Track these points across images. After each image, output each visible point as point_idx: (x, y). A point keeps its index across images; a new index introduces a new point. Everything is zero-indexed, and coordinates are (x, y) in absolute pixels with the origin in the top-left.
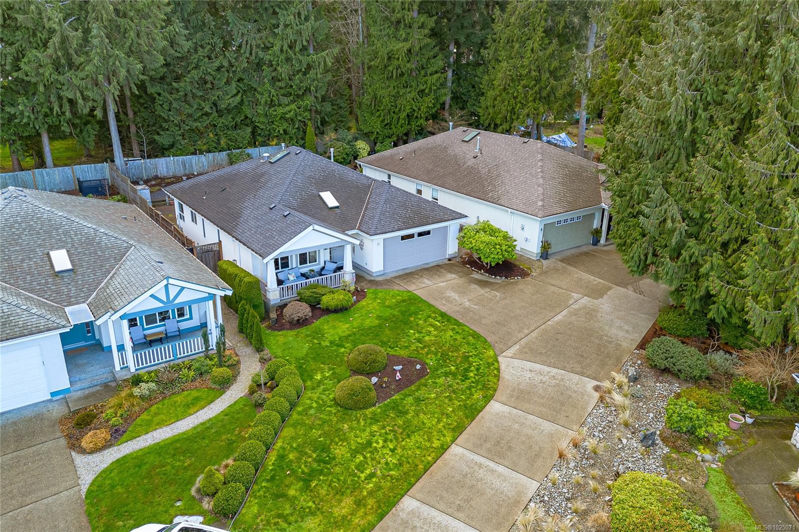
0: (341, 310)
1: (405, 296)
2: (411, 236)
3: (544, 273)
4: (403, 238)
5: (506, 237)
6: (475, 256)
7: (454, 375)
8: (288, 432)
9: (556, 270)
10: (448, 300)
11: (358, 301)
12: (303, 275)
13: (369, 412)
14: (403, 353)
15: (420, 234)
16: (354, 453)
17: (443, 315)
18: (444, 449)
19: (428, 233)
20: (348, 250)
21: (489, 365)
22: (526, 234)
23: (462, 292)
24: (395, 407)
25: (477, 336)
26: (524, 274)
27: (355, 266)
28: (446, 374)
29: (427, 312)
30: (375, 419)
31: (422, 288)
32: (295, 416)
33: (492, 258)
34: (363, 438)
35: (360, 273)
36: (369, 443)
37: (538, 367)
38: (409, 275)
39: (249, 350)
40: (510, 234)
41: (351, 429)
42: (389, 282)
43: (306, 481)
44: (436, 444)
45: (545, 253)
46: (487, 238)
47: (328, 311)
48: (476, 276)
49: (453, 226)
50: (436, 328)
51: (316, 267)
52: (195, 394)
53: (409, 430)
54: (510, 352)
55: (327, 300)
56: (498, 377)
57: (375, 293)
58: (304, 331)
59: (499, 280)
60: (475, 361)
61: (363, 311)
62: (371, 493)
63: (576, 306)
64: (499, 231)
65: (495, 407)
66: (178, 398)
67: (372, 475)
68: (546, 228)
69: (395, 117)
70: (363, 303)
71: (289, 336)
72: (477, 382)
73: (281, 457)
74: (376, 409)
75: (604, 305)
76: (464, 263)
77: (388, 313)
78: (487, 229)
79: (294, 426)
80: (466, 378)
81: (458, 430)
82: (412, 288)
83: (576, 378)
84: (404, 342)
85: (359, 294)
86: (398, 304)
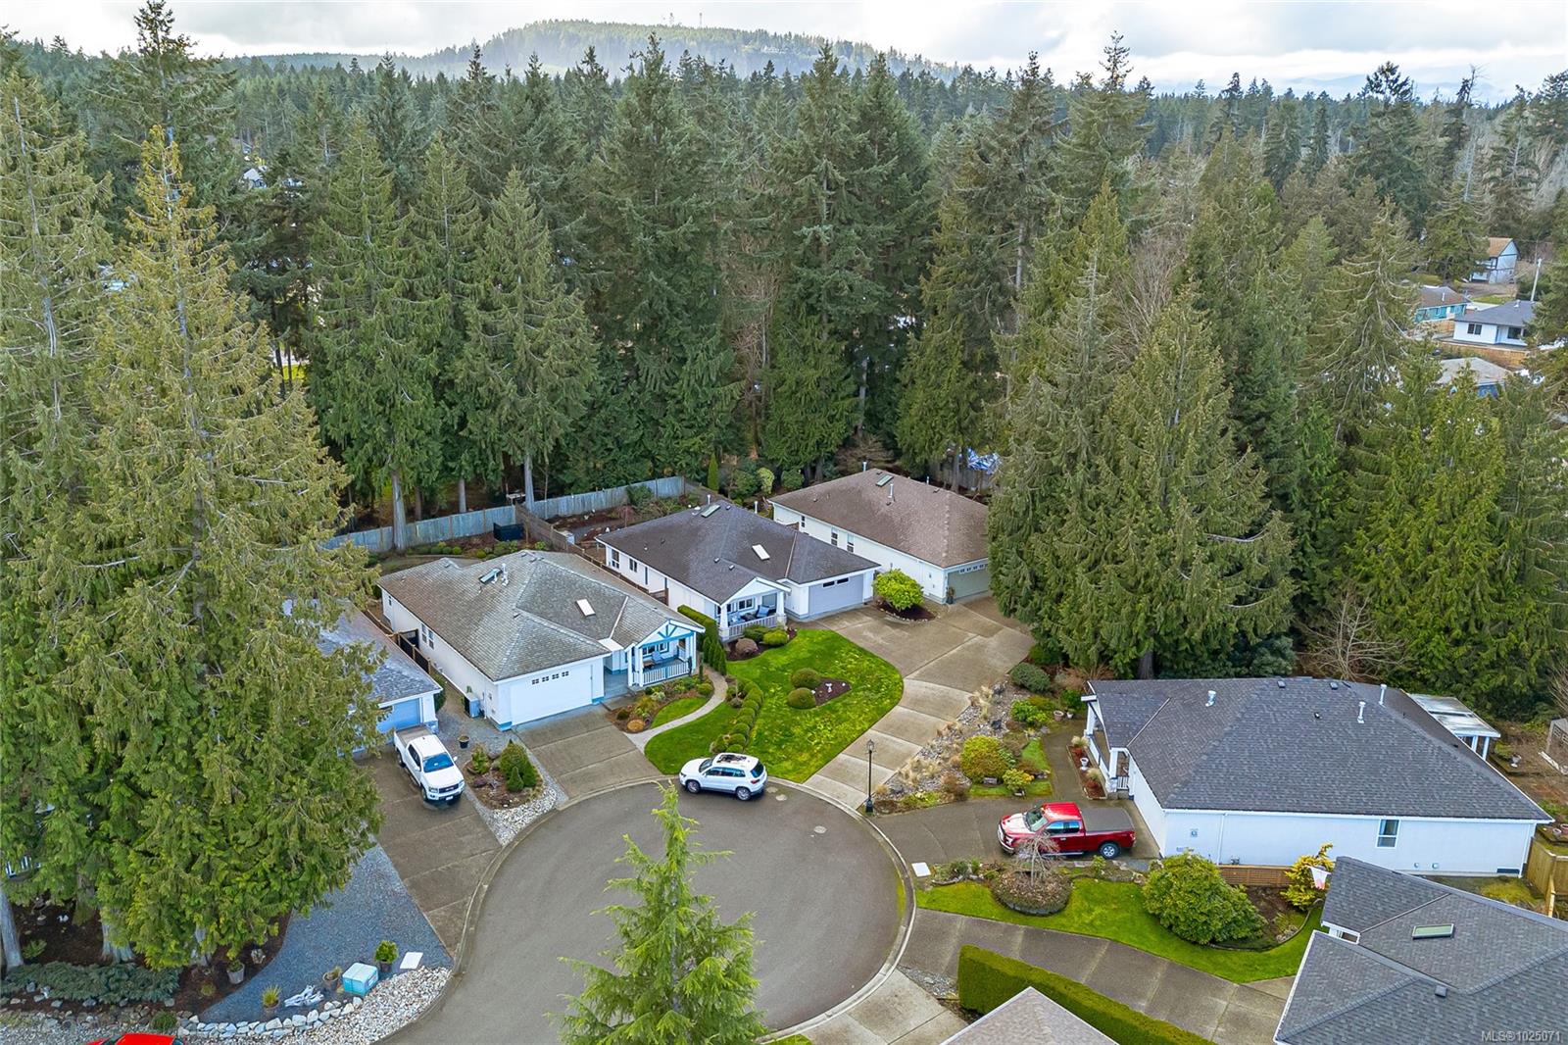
0: (778, 645)
1: (830, 635)
2: (832, 583)
3: (949, 616)
4: (825, 585)
5: (915, 585)
6: (888, 601)
7: (870, 690)
8: (760, 721)
9: (959, 613)
10: (865, 638)
11: (791, 639)
12: (743, 617)
13: (812, 710)
14: (831, 676)
15: (839, 582)
16: (807, 731)
17: (861, 650)
18: (863, 731)
19: (846, 580)
20: (781, 596)
21: (896, 684)
22: (934, 581)
23: (876, 631)
24: (829, 708)
25: (887, 664)
26: (930, 617)
27: (786, 610)
28: (864, 690)
29: (848, 648)
30: (817, 714)
31: (843, 628)
32: (762, 713)
33: (902, 604)
34: (810, 724)
35: (790, 616)
36: (815, 727)
37: (932, 685)
38: (830, 618)
39: (716, 674)
40: (918, 582)
41: (802, 719)
42: (814, 623)
43: (779, 745)
44: (858, 728)
45: (950, 598)
46: (896, 586)
47: (769, 646)
48: (889, 618)
49: (869, 573)
50: (856, 659)
51: (752, 611)
52: (689, 701)
53: (840, 720)
54: (911, 676)
55: (768, 637)
56: (902, 692)
57: (804, 633)
58: (754, 661)
59: (908, 621)
60: (886, 682)
61: (797, 647)
62: (819, 751)
63: (969, 643)
64: (909, 579)
65: (898, 709)
66: (679, 703)
67: (818, 744)
68: (950, 577)
69: (804, 443)
70: (795, 640)
71: (743, 664)
72: (887, 695)
73: (760, 734)
74: (817, 708)
75: (993, 642)
76: (879, 607)
77: (817, 648)
78: (899, 578)
79: (764, 717)
80: (878, 691)
81: (873, 722)
82: (834, 628)
83: (958, 692)
84: (831, 669)
85: (792, 633)
86: (824, 640)
